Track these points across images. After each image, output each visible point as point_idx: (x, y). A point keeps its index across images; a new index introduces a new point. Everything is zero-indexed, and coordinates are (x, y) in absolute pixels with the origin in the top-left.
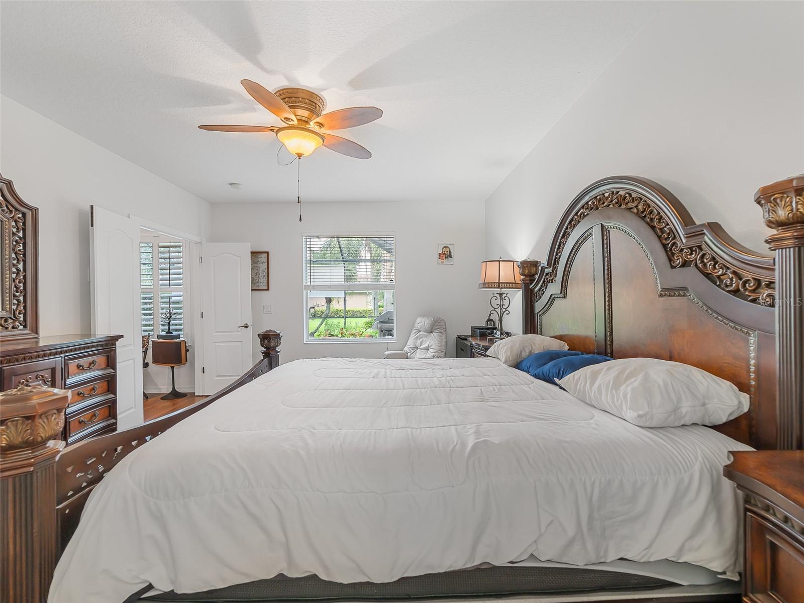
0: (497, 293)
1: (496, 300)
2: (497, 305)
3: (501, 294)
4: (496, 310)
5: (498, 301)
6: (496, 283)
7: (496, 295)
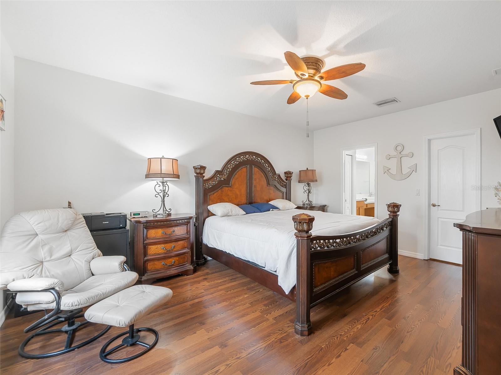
0: (160, 182)
1: (159, 186)
2: (160, 190)
3: (163, 182)
4: (159, 194)
5: (161, 188)
6: (160, 174)
7: (159, 183)
